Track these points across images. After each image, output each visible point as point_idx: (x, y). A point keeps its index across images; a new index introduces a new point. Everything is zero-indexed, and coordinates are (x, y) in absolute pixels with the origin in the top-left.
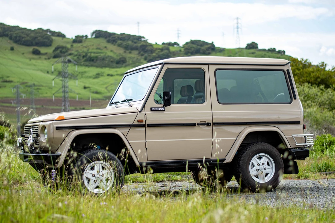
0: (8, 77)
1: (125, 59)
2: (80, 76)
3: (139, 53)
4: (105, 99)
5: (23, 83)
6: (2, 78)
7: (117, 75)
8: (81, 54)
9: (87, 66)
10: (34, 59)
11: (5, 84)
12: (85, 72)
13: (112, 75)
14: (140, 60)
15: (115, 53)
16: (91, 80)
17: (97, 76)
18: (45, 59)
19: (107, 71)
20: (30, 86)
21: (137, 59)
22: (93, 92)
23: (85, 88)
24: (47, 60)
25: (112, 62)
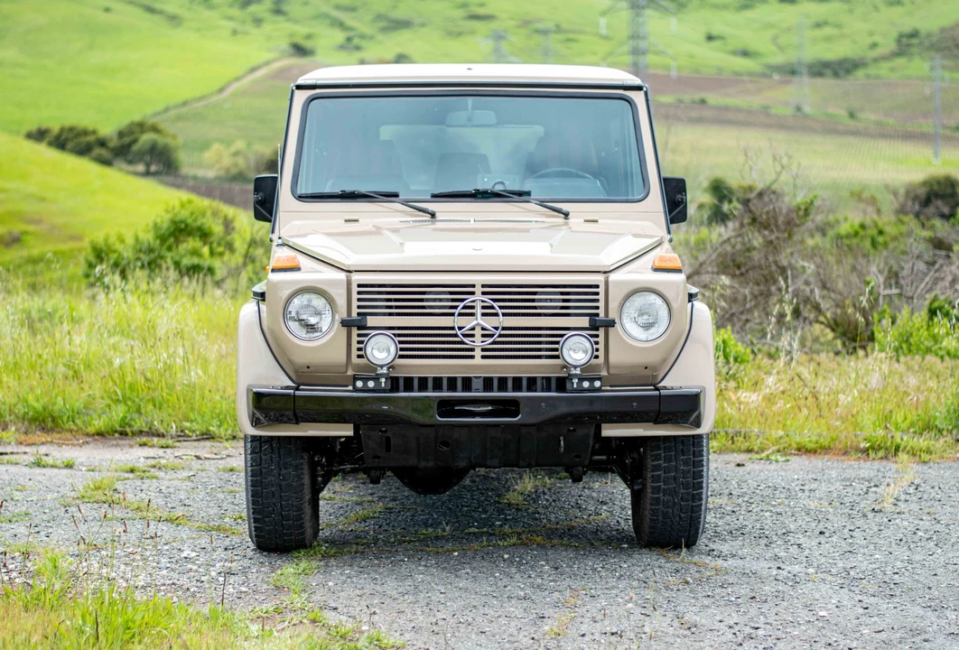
0: (482, 5)
4: (768, 72)
5: (526, 23)
6: (466, 6)
11: (474, 24)
13: (794, 2)
16: (730, 16)
17: (749, 3)
20: (545, 32)
22: (735, 53)
23: (710, 38)
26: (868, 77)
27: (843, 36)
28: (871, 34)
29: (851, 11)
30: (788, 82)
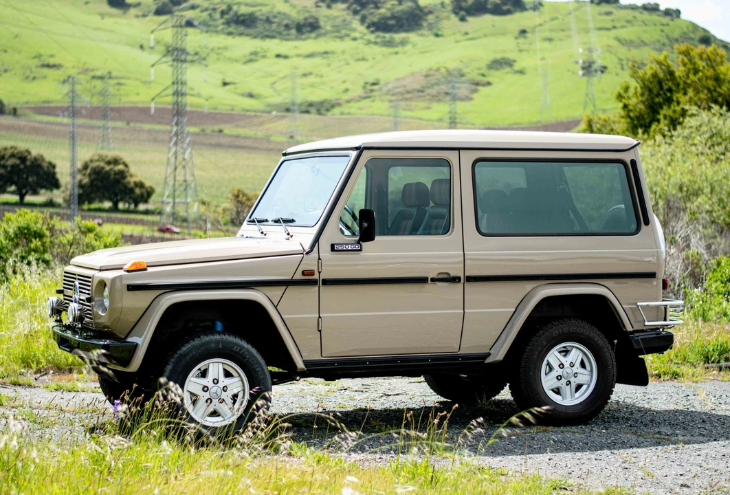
0: (52, 56)
1: (317, 20)
2: (213, 56)
3: (348, 8)
4: (269, 109)
5: (85, 71)
6: (39, 56)
7: (298, 56)
8: (217, 7)
9: (230, 34)
10: (111, 15)
11: (46, 71)
12: (226, 48)
13: (286, 57)
14: (351, 23)
15: (294, 7)
16: (239, 67)
17: (252, 57)
18: (137, 16)
19: (275, 45)
20: (101, 78)
21: (344, 21)
22: (243, 95)
23: (225, 84)
24: (141, 19)
25: (287, 27)
26: (342, 113)
27: (324, 83)
28: (344, 82)
29: (329, 65)
30: (283, 117)
